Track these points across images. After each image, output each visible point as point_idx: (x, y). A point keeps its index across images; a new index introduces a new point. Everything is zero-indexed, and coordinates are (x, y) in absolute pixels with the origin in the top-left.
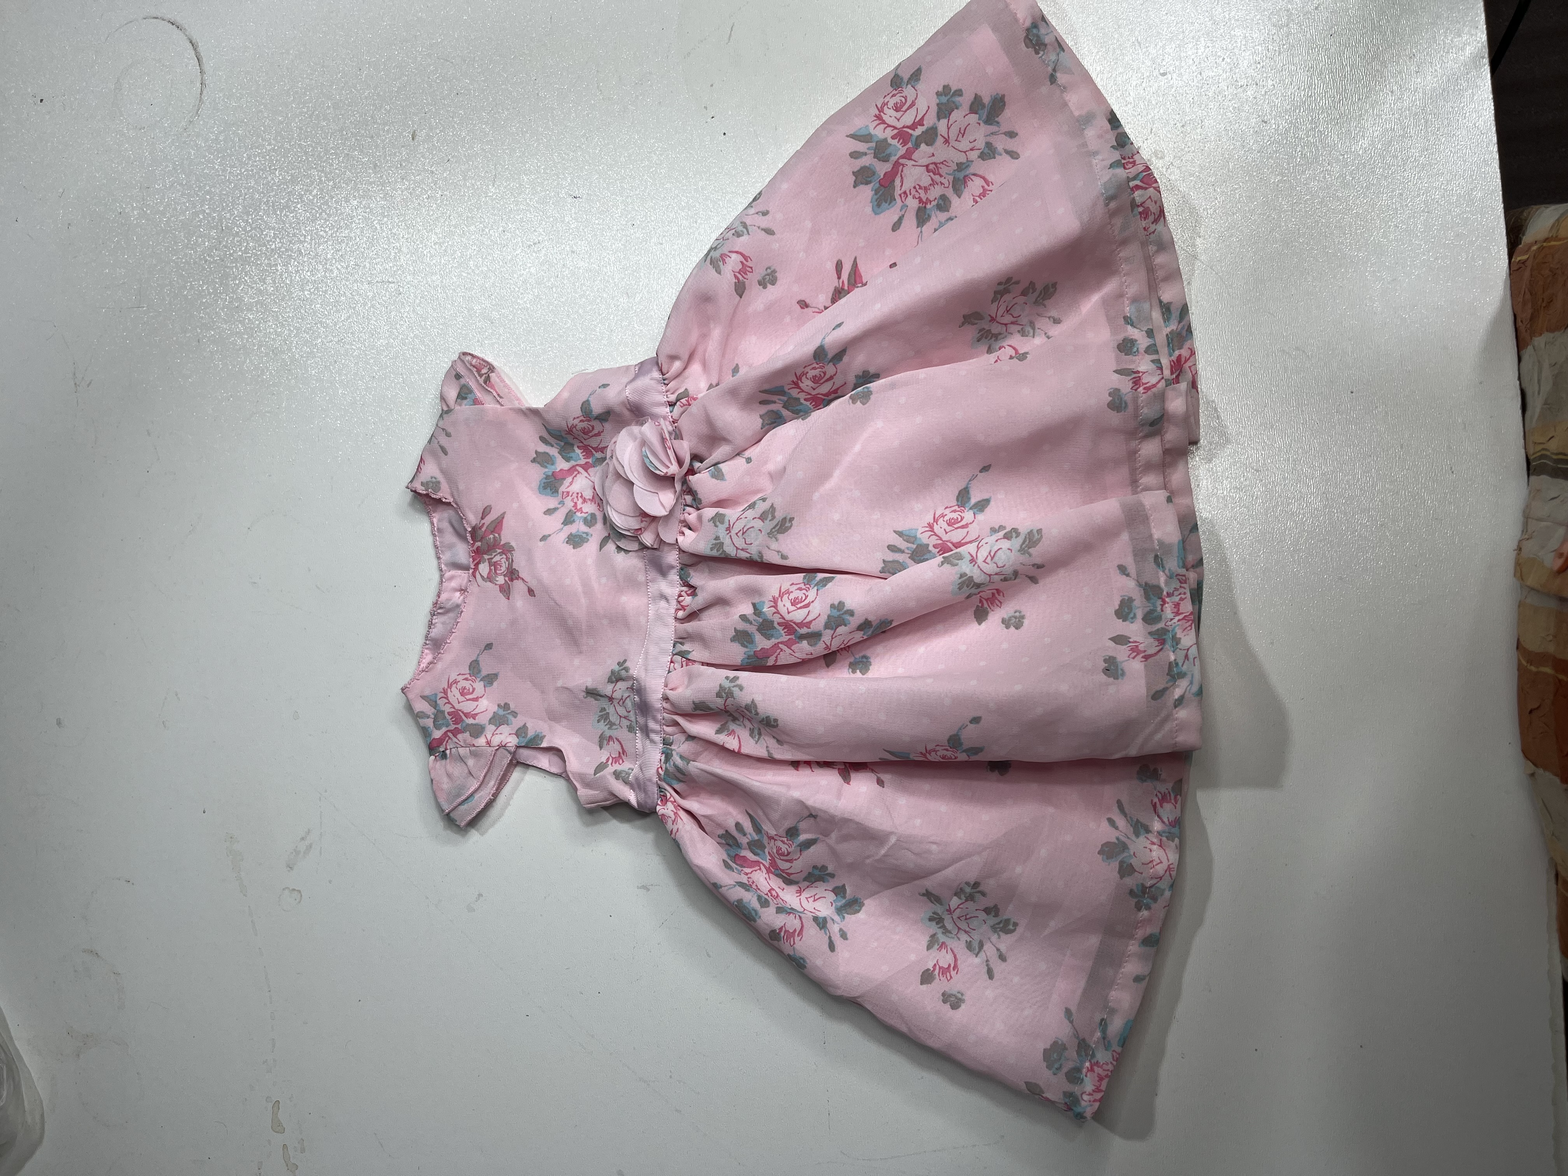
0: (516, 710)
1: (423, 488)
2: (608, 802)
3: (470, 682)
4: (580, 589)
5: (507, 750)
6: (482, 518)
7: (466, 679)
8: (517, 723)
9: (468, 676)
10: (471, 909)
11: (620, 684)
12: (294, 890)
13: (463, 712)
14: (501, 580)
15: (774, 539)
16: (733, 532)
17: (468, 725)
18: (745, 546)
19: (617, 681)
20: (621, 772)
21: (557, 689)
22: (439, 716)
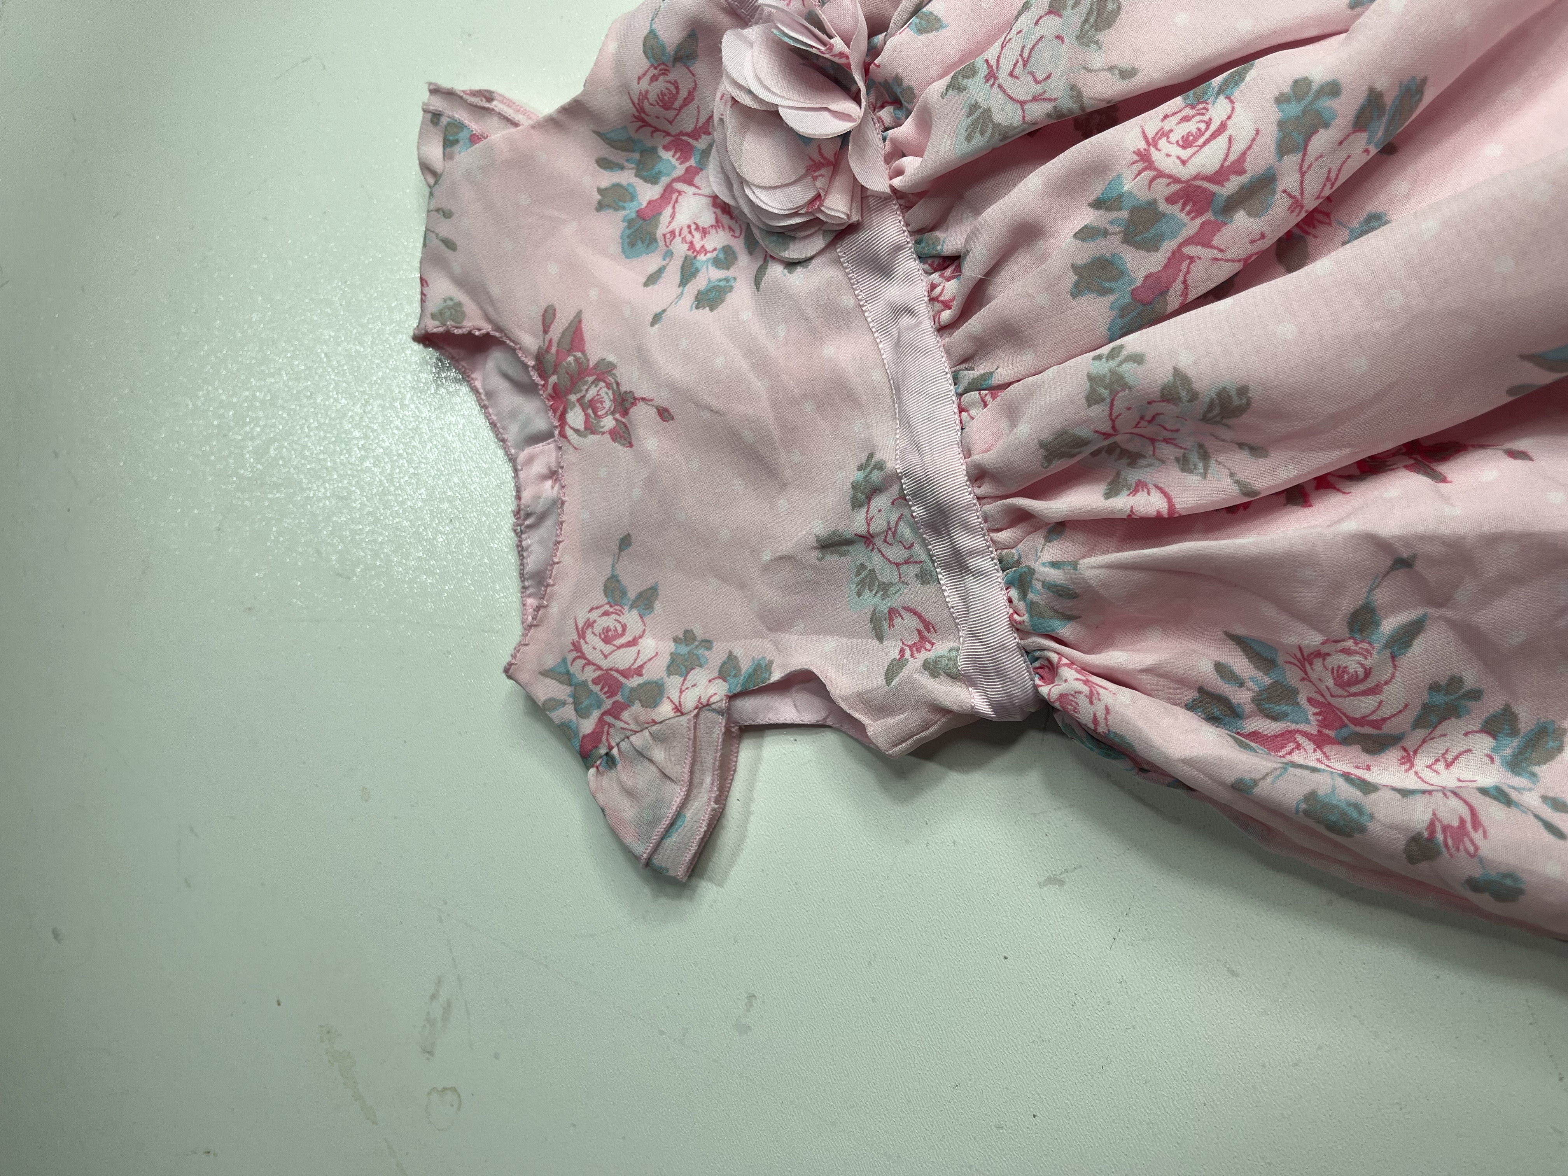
0: (707, 636)
1: (437, 323)
2: (932, 729)
3: (614, 616)
4: (744, 365)
5: (714, 710)
6: (546, 332)
7: (606, 614)
8: (716, 656)
9: (607, 607)
10: (742, 1029)
11: (880, 502)
12: (445, 1089)
13: (617, 671)
14: (608, 423)
15: (1092, 46)
16: (1003, 76)
17: (633, 690)
18: (1038, 88)
19: (869, 498)
20: (937, 661)
21: (766, 568)
22: (579, 690)
